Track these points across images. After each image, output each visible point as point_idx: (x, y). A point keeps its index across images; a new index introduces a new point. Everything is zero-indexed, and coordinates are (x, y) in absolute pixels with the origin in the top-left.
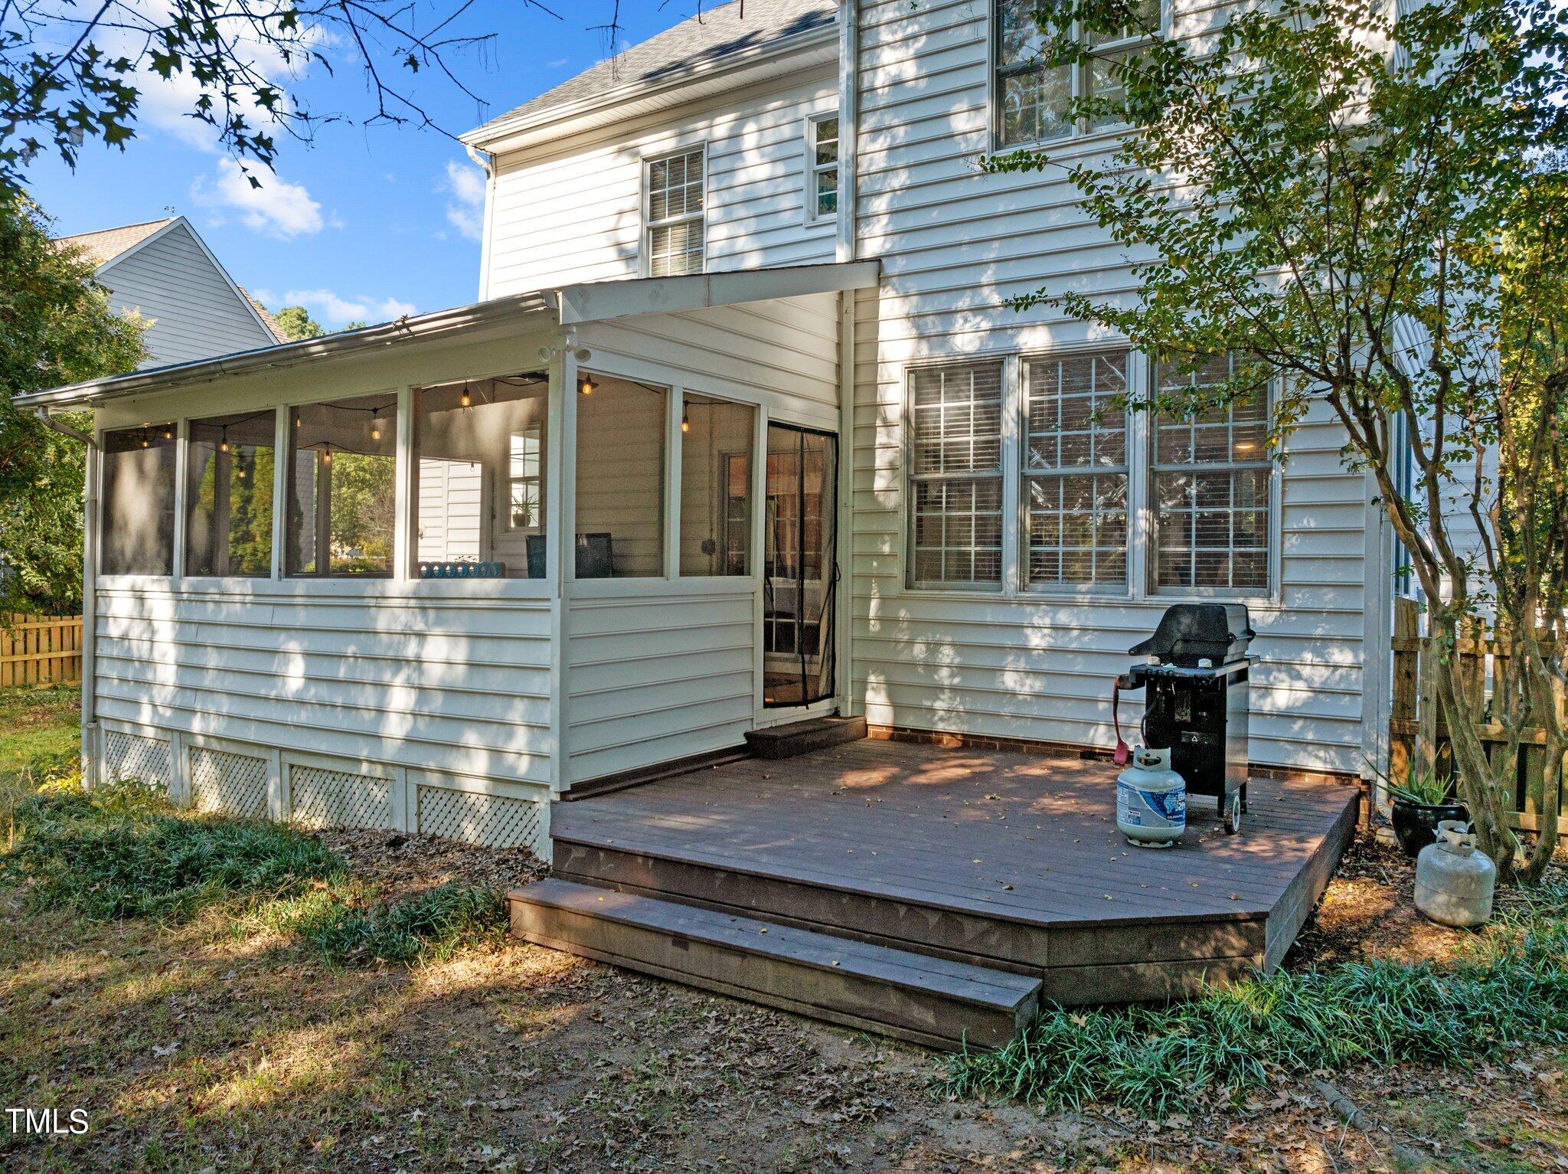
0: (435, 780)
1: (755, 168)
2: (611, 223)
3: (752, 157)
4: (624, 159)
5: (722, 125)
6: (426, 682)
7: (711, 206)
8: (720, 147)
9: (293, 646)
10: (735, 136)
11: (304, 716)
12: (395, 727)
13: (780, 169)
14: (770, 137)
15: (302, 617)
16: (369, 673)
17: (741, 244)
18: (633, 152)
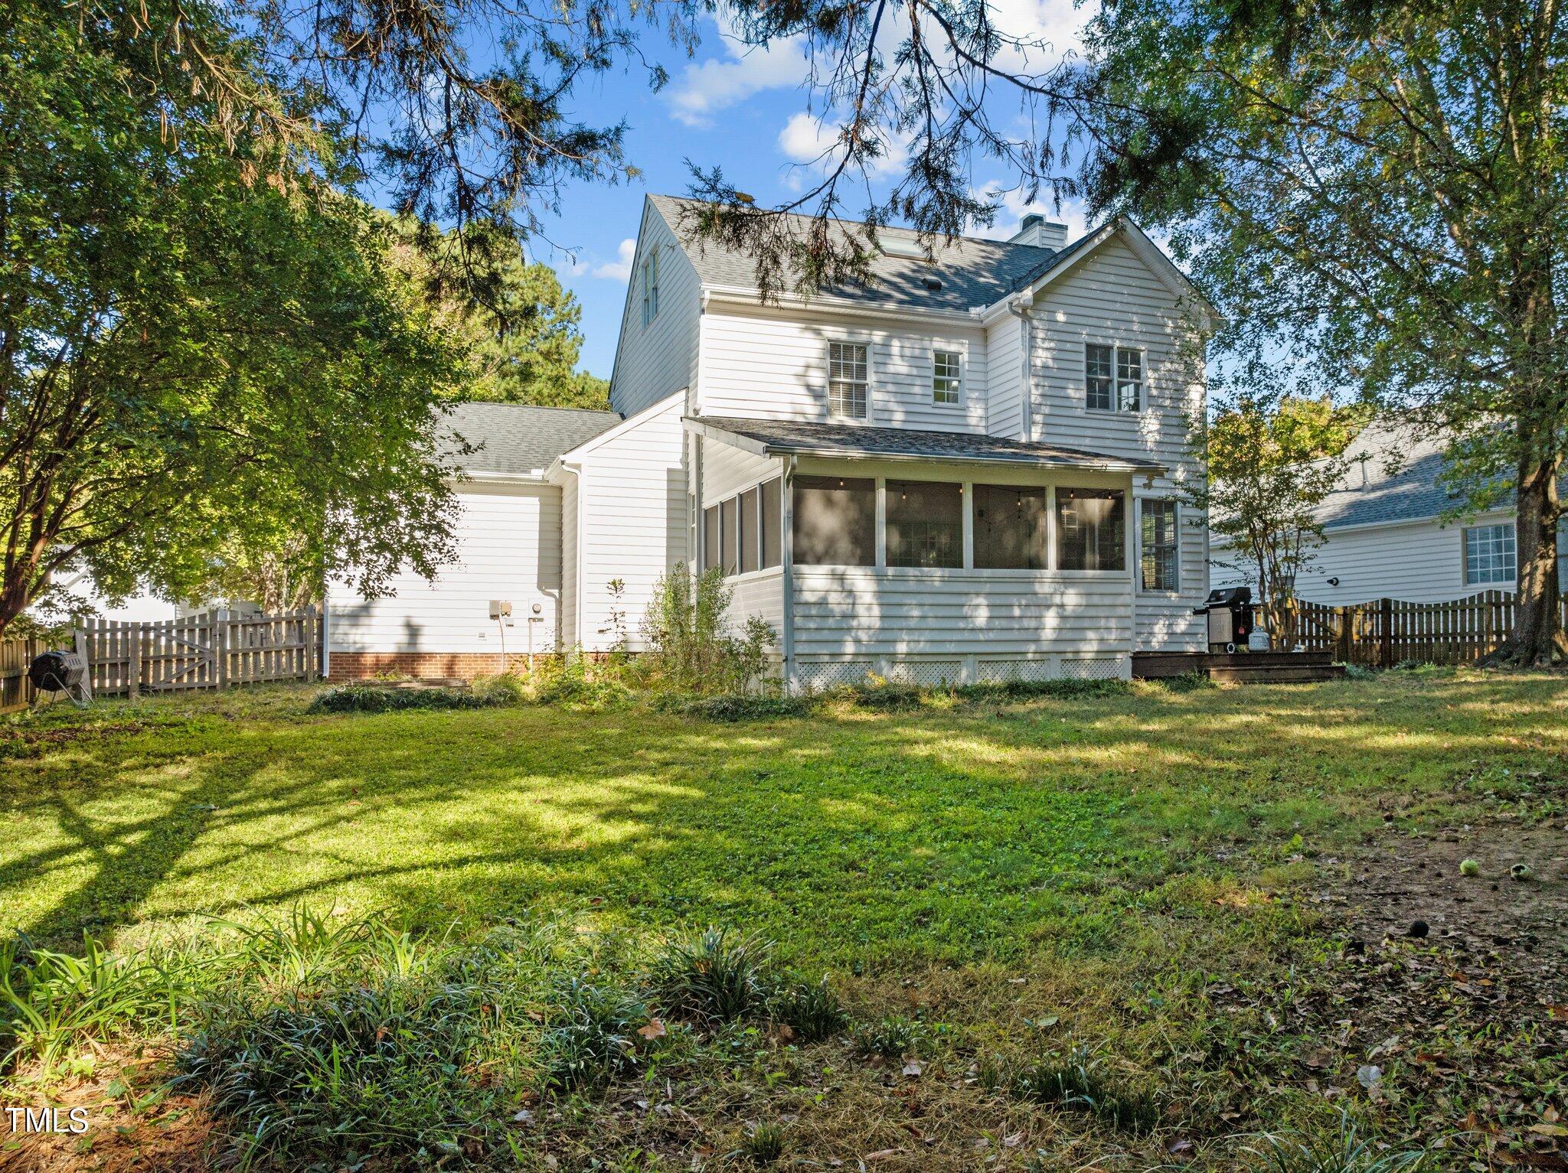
0: (1070, 656)
1: (898, 366)
2: (800, 370)
3: (897, 360)
4: (809, 335)
5: (878, 336)
6: (1067, 613)
7: (871, 379)
8: (878, 349)
9: (981, 600)
10: (886, 345)
11: (992, 635)
12: (1048, 634)
13: (915, 372)
14: (907, 352)
15: (987, 588)
16: (1033, 611)
17: (893, 406)
18: (818, 332)
